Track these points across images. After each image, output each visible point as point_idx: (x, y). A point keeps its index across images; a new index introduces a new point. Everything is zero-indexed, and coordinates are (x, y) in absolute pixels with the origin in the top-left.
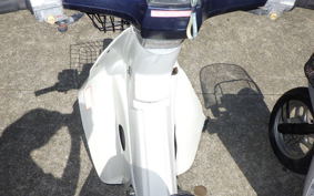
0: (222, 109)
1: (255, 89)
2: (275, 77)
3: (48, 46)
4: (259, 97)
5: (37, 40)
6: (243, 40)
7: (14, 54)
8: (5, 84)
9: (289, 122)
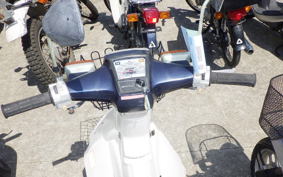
0: (208, 164)
1: (235, 143)
2: (251, 131)
3: (64, 124)
4: (239, 150)
5: (56, 121)
6: (219, 103)
7: (38, 133)
8: (30, 158)
9: (265, 168)
